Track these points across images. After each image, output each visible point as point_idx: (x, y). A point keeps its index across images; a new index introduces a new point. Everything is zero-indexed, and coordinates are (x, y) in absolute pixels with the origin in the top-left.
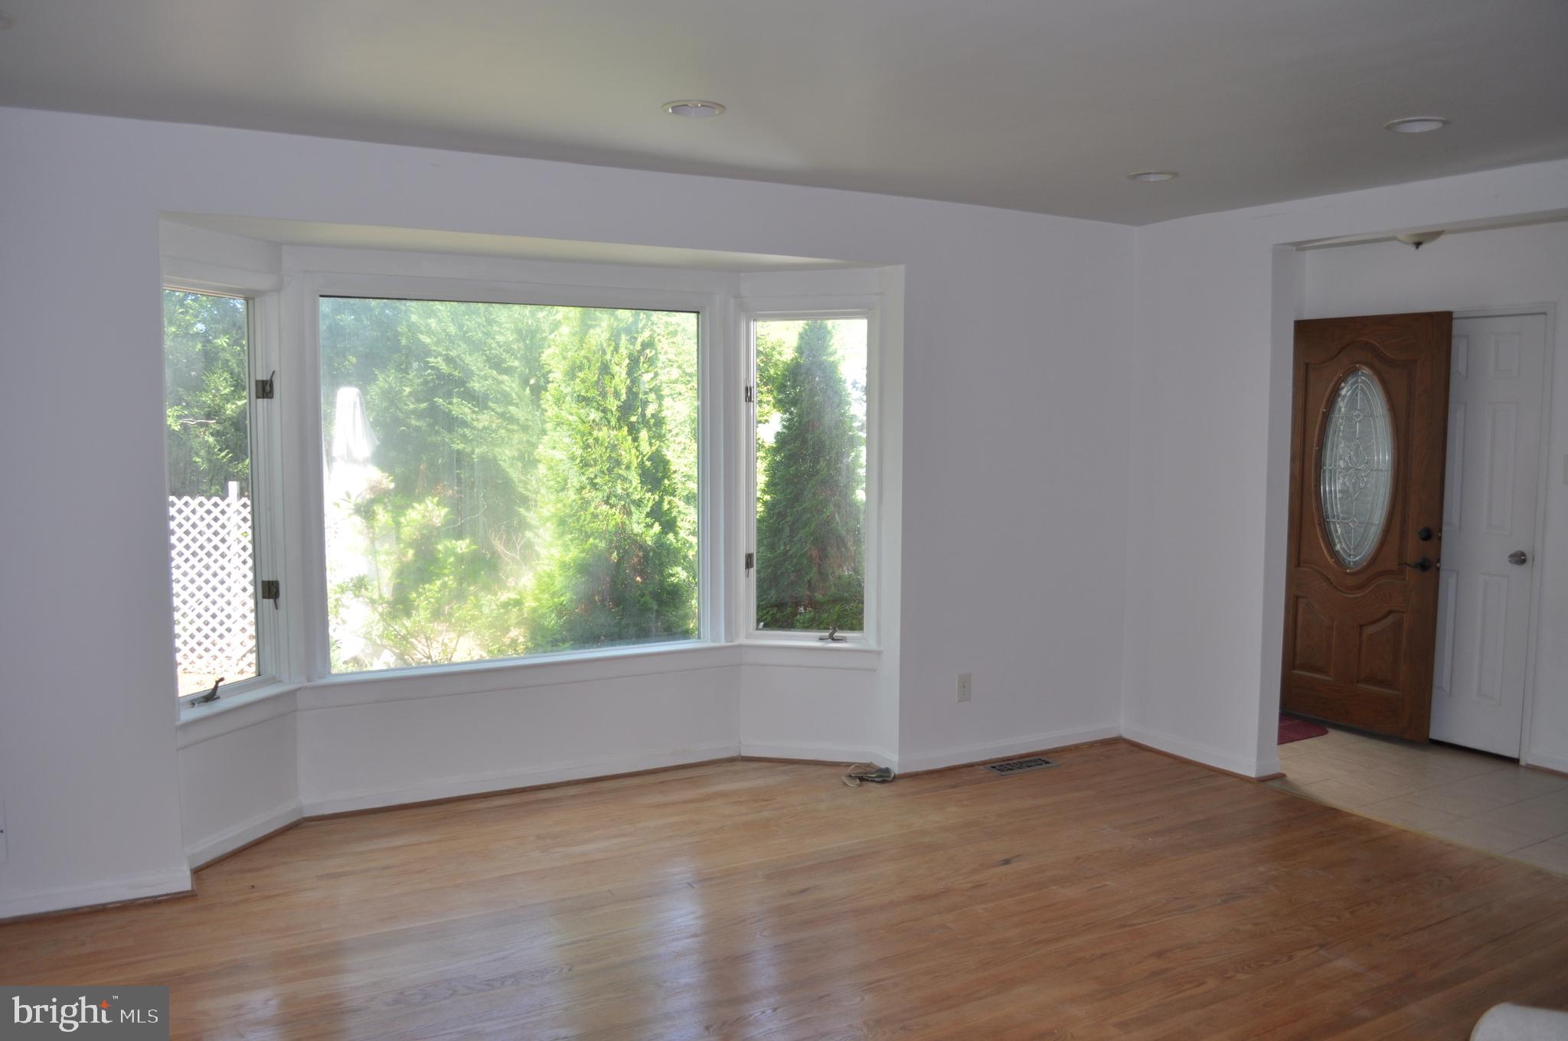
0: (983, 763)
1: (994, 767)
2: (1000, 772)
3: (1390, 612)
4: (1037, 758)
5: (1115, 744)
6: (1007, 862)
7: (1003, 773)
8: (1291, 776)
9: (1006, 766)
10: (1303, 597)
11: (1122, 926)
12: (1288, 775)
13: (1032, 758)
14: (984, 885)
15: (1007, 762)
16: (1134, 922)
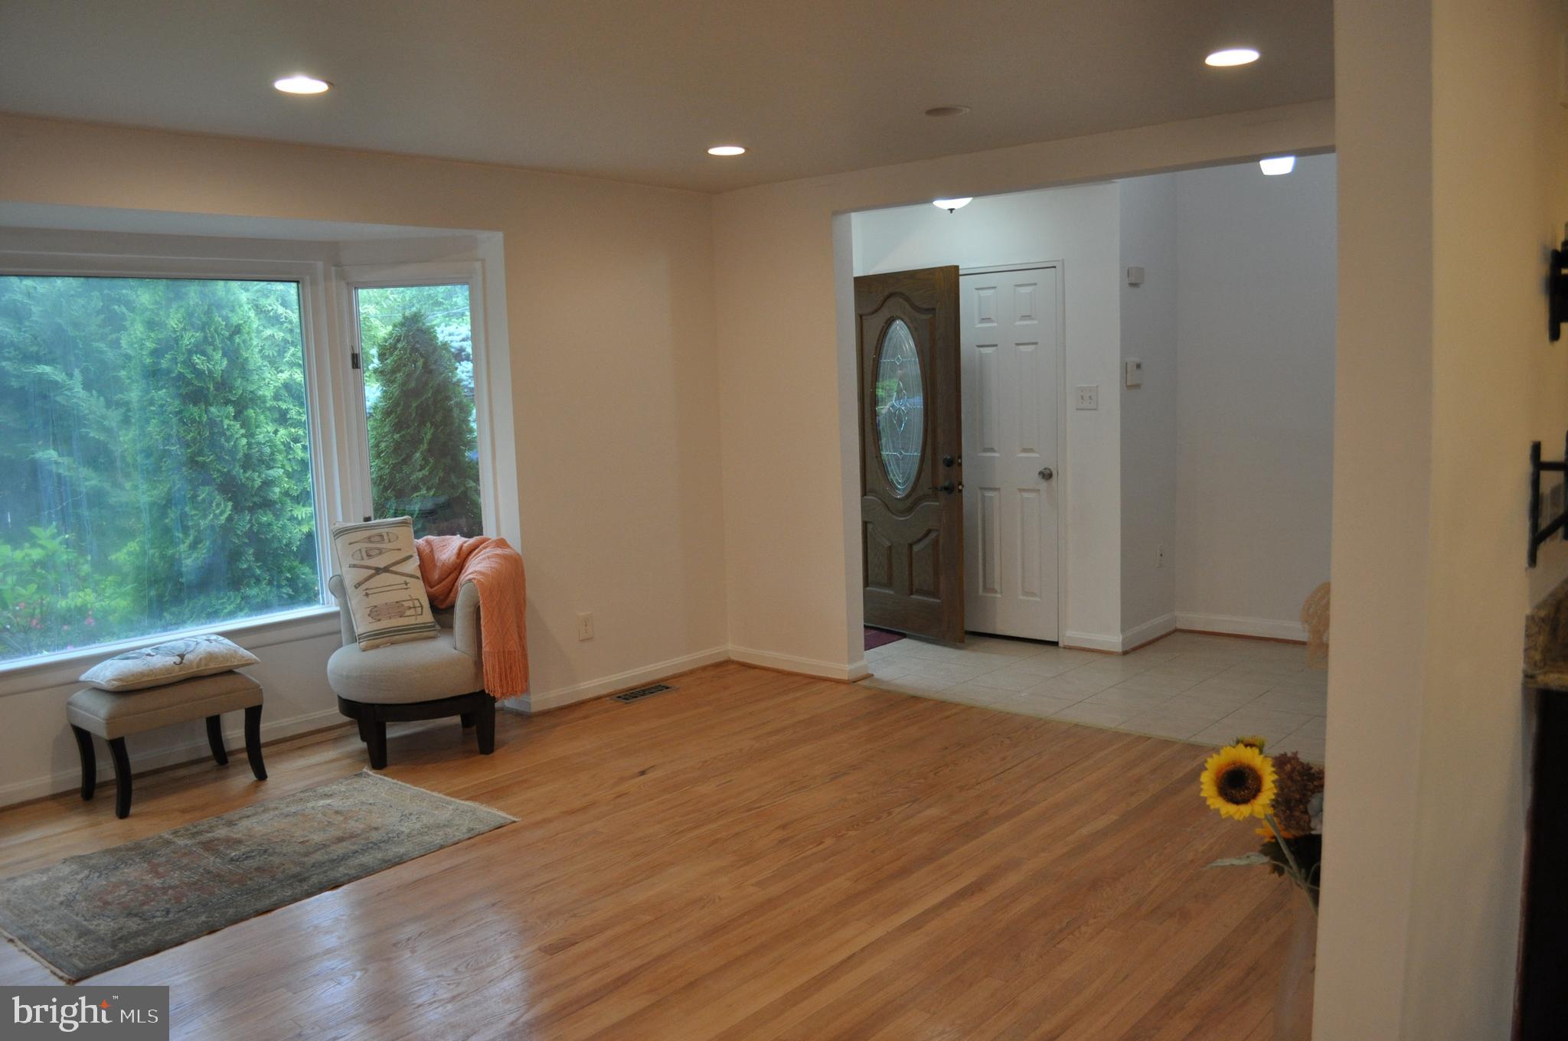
0: (609, 695)
1: (619, 697)
2: (624, 701)
3: (929, 531)
4: (657, 684)
5: (723, 665)
6: (643, 773)
7: (628, 701)
8: (878, 674)
9: (631, 695)
10: (869, 522)
11: (750, 810)
12: (875, 674)
13: (653, 686)
14: (627, 794)
15: (631, 692)
16: (759, 805)
